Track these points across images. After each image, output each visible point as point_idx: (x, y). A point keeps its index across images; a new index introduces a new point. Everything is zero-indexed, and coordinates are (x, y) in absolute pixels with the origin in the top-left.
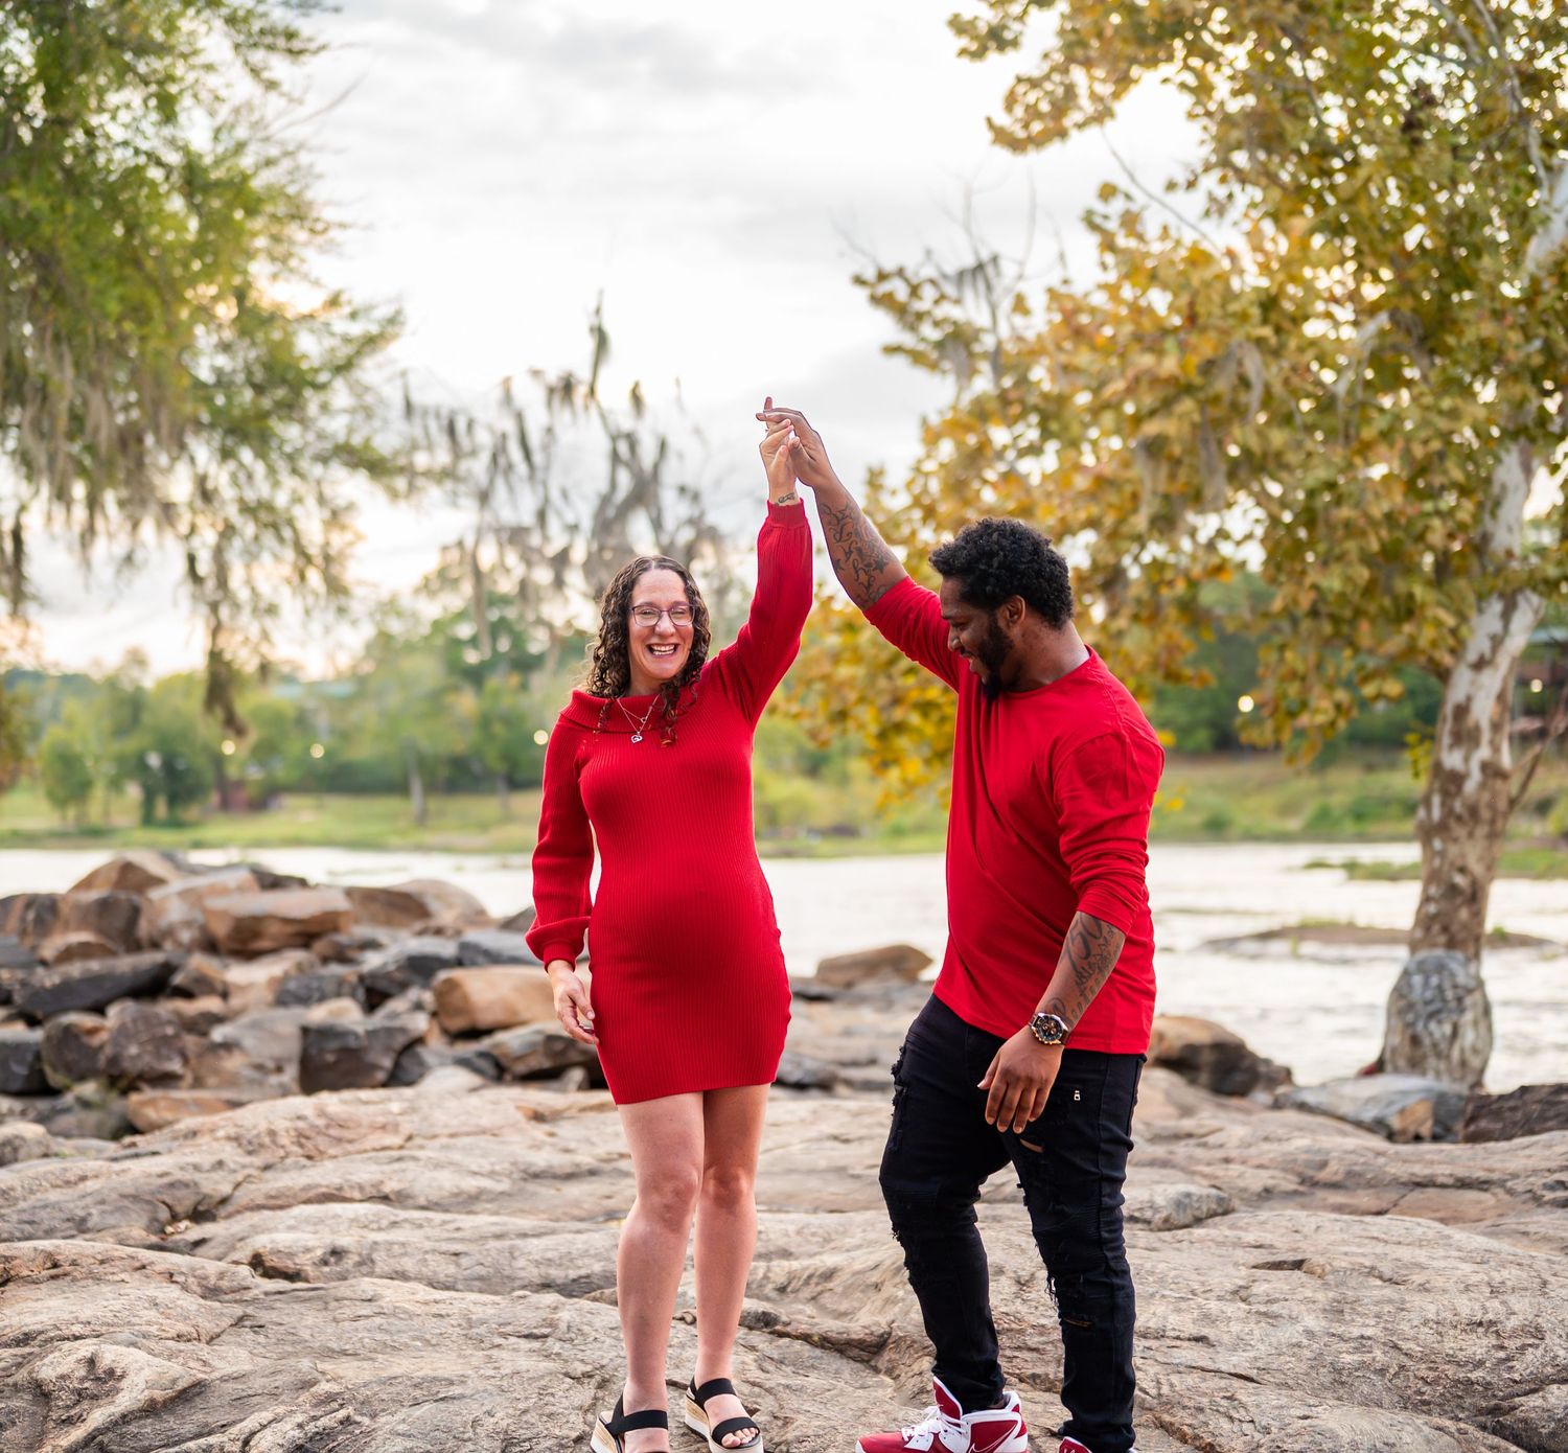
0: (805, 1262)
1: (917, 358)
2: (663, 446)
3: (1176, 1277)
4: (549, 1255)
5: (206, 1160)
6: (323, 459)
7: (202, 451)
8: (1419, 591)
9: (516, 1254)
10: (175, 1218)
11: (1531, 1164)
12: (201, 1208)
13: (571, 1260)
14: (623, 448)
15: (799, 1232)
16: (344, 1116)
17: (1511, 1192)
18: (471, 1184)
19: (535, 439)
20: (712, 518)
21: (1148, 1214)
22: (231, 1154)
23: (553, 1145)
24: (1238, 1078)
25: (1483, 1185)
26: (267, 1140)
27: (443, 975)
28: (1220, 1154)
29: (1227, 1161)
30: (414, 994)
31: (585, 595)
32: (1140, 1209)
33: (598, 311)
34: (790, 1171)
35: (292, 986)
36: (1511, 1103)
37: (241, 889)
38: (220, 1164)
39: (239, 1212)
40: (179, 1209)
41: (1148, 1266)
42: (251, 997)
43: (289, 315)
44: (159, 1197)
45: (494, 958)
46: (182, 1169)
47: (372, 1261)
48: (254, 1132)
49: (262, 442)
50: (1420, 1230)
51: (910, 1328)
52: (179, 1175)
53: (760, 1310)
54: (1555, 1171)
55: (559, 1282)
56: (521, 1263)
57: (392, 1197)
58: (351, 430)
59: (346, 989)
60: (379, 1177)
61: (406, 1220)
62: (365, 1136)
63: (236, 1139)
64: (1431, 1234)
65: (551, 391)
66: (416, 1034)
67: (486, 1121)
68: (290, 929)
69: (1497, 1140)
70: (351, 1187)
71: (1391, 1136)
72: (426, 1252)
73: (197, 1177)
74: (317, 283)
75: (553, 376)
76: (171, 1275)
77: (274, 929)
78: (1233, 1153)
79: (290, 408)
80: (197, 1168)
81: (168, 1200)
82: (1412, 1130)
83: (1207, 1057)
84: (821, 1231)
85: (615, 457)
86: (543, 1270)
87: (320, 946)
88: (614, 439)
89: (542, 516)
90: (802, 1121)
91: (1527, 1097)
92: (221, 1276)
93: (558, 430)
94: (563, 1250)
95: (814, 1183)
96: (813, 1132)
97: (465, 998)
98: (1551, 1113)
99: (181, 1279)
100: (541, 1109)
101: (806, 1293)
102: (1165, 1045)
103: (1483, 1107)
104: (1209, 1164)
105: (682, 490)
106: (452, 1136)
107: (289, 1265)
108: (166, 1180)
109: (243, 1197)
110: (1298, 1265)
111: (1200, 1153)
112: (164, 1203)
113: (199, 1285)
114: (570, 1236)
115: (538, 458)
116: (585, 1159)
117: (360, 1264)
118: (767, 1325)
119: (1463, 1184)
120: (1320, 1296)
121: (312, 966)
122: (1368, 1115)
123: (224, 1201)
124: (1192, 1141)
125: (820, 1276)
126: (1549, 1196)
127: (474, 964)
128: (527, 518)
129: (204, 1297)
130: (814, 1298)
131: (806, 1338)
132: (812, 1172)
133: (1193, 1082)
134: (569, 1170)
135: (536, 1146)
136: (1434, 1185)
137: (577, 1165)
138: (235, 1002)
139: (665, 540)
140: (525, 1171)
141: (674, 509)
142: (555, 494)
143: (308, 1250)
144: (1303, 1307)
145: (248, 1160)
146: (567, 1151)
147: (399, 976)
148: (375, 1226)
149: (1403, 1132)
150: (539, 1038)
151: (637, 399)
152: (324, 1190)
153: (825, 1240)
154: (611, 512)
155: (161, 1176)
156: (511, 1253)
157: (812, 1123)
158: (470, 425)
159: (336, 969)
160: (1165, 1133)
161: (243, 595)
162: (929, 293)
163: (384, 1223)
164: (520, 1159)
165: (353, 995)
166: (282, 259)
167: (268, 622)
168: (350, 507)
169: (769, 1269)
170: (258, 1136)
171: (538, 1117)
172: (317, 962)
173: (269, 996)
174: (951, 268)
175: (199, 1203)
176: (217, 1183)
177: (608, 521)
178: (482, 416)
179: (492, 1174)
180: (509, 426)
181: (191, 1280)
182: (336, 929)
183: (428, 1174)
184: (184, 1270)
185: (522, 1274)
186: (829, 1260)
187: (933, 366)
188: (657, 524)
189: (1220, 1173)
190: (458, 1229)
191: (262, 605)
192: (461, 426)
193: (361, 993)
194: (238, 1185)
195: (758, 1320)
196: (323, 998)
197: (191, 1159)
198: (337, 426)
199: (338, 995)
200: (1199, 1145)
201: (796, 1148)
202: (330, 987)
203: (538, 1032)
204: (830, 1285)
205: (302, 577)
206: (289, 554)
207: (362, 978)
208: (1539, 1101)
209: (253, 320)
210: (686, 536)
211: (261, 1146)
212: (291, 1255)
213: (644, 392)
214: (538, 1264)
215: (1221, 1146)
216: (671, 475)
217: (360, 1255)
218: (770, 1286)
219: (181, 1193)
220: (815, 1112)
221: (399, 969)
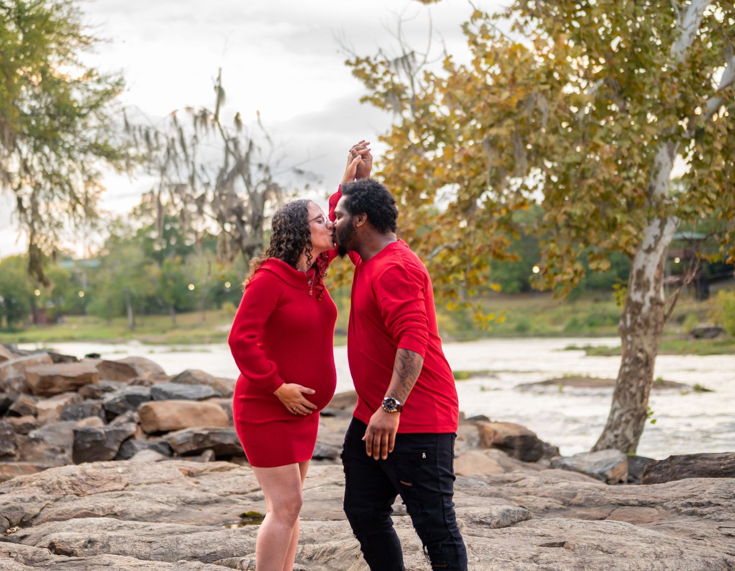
0: (321, 545)
1: (375, 102)
2: (251, 144)
3: (503, 551)
4: (196, 542)
5: (27, 497)
6: (84, 151)
7: (25, 148)
8: (619, 217)
9: (180, 542)
10: (11, 525)
11: (675, 494)
12: (24, 520)
13: (207, 545)
14: (231, 145)
15: (318, 530)
16: (95, 474)
17: (665, 508)
18: (157, 507)
19: (188, 141)
20: (275, 180)
21: (489, 520)
22: (38, 493)
23: (198, 488)
24: (533, 452)
25: (652, 505)
26: (57, 486)
27: (143, 404)
28: (524, 490)
29: (527, 494)
30: (129, 414)
31: (213, 218)
32: (485, 518)
33: (219, 79)
34: (314, 500)
35: (69, 410)
36: (666, 465)
37: (43, 362)
38: (34, 498)
39: (43, 522)
40: (13, 521)
41: (489, 545)
42: (49, 415)
43: (68, 80)
44: (4, 515)
45: (169, 396)
46: (15, 501)
47: (109, 546)
48: (51, 482)
49: (55, 144)
50: (621, 527)
52: (13, 504)
53: (300, 568)
54: (687, 498)
55: (201, 555)
56: (182, 546)
57: (118, 514)
58: (97, 138)
59: (96, 412)
60: (112, 504)
61: (125, 525)
62: (105, 484)
63: (41, 486)
64: (627, 529)
65: (196, 118)
66: (130, 434)
67: (164, 477)
68: (68, 382)
69: (659, 483)
70: (98, 509)
71: (608, 481)
72: (136, 541)
73: (22, 504)
74: (81, 65)
75: (196, 112)
76: (10, 553)
77: (60, 382)
78: (530, 490)
79: (68, 126)
80: (22, 500)
81: (7, 516)
82: (618, 478)
83: (518, 443)
84: (329, 529)
85: (227, 149)
86: (193, 550)
87: (82, 390)
88: (226, 141)
89: (192, 179)
90: (320, 475)
91: (673, 461)
92: (35, 553)
93: (199, 137)
94: (203, 539)
95: (326, 506)
96: (325, 481)
97: (155, 415)
98: (685, 469)
99: (15, 555)
100: (191, 470)
101: (322, 560)
102: (497, 437)
103: (652, 466)
104: (519, 496)
105: (260, 166)
106: (147, 484)
107: (68, 548)
108: (7, 506)
109: (45, 514)
110: (562, 545)
111: (514, 490)
112: (6, 517)
113: (23, 558)
114: (206, 533)
115: (190, 151)
116: (213, 495)
117: (103, 547)
119: (642, 504)
120: (573, 560)
121: (78, 399)
122: (596, 471)
123: (36, 516)
124: (510, 484)
125: (329, 552)
126: (684, 510)
127: (159, 399)
128: (185, 180)
129: (25, 564)
130: (325, 563)
132: (325, 500)
133: (511, 455)
134: (205, 500)
135: (190, 489)
136: (629, 505)
137: (210, 498)
138: (41, 418)
139: (252, 190)
140: (184, 501)
141: (257, 176)
142: (198, 168)
143: (77, 541)
144: (564, 565)
145: (47, 496)
146: (204, 491)
147: (122, 405)
148: (110, 528)
149: (614, 479)
150: (191, 435)
151: (238, 121)
152: (85, 511)
153: (331, 534)
154: (225, 177)
155: (5, 504)
156: (177, 542)
157: (325, 476)
158: (156, 134)
159: (90, 402)
160: (497, 480)
161: (45, 217)
162: (381, 69)
163: (114, 527)
164: (181, 495)
165: (99, 415)
166: (64, 54)
167: (57, 231)
168: (98, 174)
169: (304, 549)
170: (52, 484)
171: (190, 474)
172: (82, 398)
173: (58, 416)
174: (391, 58)
175: (23, 518)
176: (32, 508)
177: (225, 181)
178: (161, 130)
179: (167, 503)
180: (175, 134)
181: (19, 556)
182: (91, 382)
183: (136, 503)
184: (16, 551)
185: (183, 552)
186: (333, 544)
187: (383, 106)
188: (248, 183)
189: (524, 500)
190: (151, 530)
191: (55, 222)
192: (152, 135)
193: (103, 414)
194: (43, 508)
196: (84, 417)
197: (19, 496)
198: (91, 135)
199: (92, 415)
200: (514, 486)
201: (317, 489)
202: (88, 411)
203: (190, 432)
204: (334, 556)
205: (74, 209)
206: (68, 198)
207: (103, 406)
208: (679, 464)
209: (50, 83)
210: (261, 189)
211: (54, 489)
212: (69, 543)
213: (241, 118)
214: (190, 547)
215: (524, 486)
216: (255, 158)
217: (103, 543)
218: (304, 557)
219: (13, 513)
220: (326, 471)
221: (121, 401)
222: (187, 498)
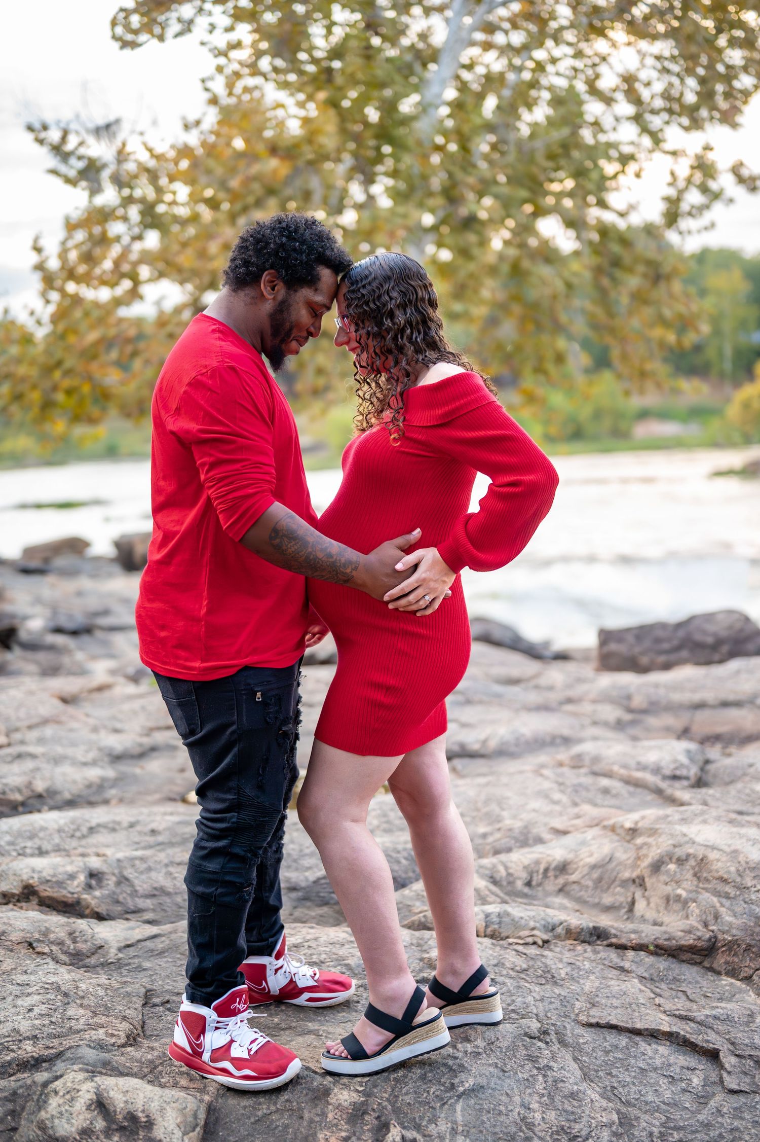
25: (738, 704)
47: (127, 879)
51: (734, 932)
53: (591, 925)
61: (99, 825)
70: (11, 790)
100: (65, 695)
106: (31, 728)
118: (599, 937)
119: (725, 704)
125: (556, 869)
130: (561, 890)
131: (640, 947)
143: (72, 877)
146: (117, 731)
148: (78, 834)
162: (74, 139)
171: (66, 701)
187: (76, 185)
195: (591, 934)
204: (572, 878)
212: (60, 884)
217: (113, 874)
222: (111, 749)
